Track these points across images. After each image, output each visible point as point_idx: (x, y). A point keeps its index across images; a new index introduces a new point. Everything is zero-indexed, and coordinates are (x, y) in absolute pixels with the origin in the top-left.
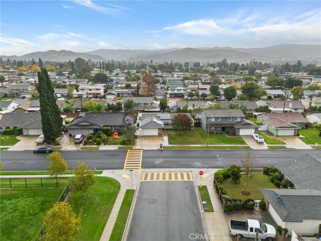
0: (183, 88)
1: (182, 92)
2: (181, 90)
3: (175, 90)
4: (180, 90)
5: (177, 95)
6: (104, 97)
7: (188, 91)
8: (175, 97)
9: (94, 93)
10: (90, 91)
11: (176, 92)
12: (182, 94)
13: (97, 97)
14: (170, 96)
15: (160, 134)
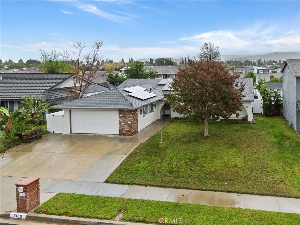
15: (125, 132)
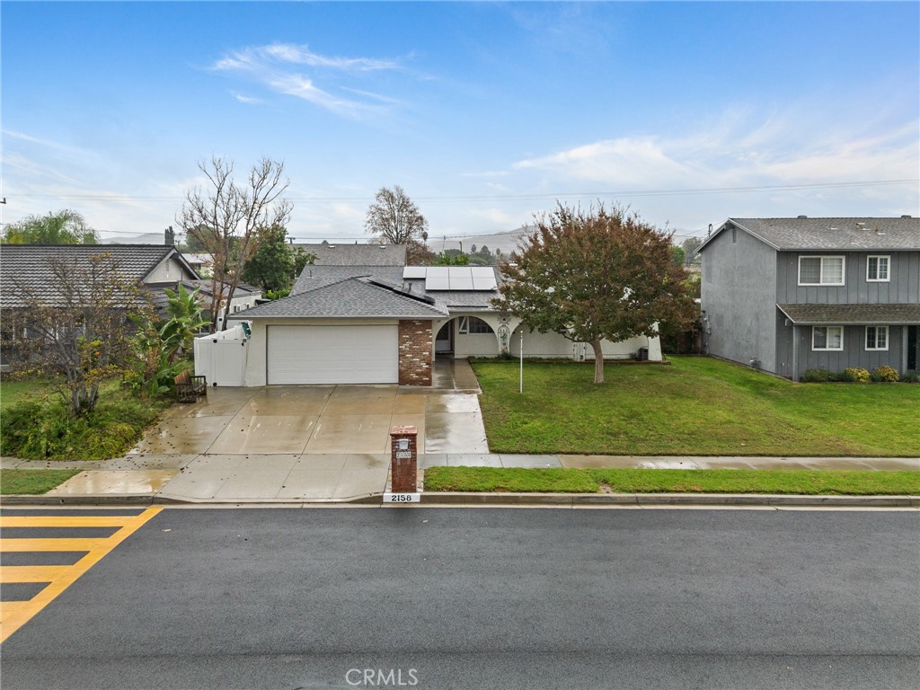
15: (415, 376)
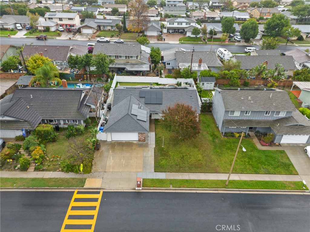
0: (186, 21)
1: (184, 25)
2: (183, 23)
3: (175, 23)
4: (181, 23)
5: (177, 30)
6: (79, 31)
7: (192, 24)
8: (174, 32)
9: (66, 25)
10: (60, 21)
11: (176, 25)
12: (183, 29)
13: (69, 31)
14: (168, 31)
15: (142, 140)
